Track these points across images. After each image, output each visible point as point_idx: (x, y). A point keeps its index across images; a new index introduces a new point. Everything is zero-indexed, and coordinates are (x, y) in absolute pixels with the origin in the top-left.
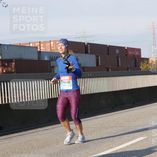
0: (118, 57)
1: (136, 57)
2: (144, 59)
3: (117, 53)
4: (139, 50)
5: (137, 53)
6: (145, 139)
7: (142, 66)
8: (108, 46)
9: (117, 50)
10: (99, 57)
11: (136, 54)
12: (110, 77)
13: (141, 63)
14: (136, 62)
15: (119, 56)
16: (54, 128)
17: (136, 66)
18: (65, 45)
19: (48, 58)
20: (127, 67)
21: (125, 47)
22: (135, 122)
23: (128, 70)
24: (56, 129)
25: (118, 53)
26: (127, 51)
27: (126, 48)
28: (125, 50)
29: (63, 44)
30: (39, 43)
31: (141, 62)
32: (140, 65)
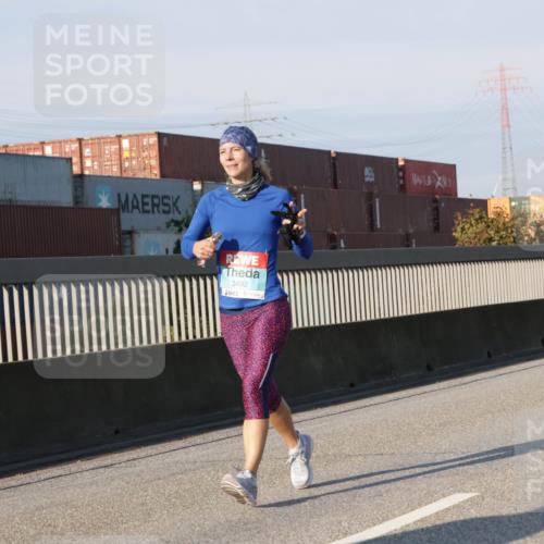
0: (370, 197)
1: (437, 197)
2: (466, 202)
3: (367, 179)
4: (449, 171)
5: (440, 182)
6: (471, 499)
7: (459, 229)
8: (333, 155)
9: (367, 171)
10: (302, 196)
11: (438, 183)
12: (341, 269)
13: (456, 218)
14: (438, 215)
15: (376, 191)
16: (134, 459)
17: (437, 228)
18: (245, 148)
19: (109, 201)
20: (403, 233)
21: (397, 160)
22: (433, 438)
23: (408, 246)
24: (140, 466)
25: (372, 180)
26: (404, 173)
27: (401, 163)
28: (396, 170)
29: (237, 145)
30: (77, 145)
31: (459, 214)
32: (454, 224)
